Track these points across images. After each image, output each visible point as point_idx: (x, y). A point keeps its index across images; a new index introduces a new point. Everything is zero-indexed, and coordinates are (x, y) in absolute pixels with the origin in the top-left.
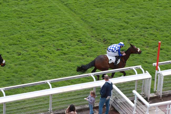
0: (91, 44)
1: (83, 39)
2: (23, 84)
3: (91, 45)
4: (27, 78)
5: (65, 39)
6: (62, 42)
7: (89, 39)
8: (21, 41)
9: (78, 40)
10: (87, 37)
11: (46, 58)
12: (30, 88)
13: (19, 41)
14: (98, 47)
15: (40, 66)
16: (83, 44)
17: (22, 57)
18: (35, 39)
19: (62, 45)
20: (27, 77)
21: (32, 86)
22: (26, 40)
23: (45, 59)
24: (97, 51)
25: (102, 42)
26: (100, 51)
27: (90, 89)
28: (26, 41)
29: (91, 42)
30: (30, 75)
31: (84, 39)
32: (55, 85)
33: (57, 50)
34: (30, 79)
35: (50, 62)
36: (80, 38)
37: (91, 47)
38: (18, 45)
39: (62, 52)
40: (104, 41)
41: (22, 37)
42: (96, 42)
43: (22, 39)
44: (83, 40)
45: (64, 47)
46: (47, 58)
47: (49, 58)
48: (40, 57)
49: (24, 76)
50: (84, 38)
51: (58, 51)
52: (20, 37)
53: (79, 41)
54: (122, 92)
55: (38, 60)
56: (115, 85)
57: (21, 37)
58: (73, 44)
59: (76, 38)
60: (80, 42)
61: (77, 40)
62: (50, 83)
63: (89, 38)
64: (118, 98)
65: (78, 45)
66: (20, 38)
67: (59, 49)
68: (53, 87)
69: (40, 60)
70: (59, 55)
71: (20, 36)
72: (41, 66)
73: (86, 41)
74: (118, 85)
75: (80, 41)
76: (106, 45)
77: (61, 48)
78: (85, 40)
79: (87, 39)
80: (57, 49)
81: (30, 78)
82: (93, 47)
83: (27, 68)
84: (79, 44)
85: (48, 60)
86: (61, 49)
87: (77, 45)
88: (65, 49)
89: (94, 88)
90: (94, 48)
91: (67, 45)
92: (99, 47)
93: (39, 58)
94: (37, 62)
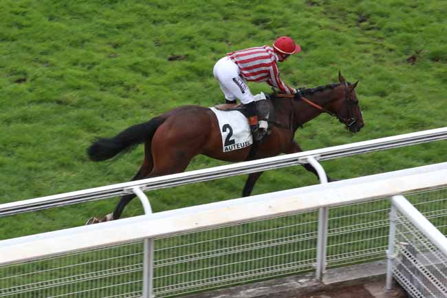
0: (308, 32)
1: (273, 13)
2: (38, 195)
3: (308, 37)
4: (51, 173)
5: (204, 15)
6: (189, 29)
7: (299, 14)
8: (26, 26)
9: (254, 16)
10: (290, 6)
11: (125, 93)
12: (63, 212)
13: (20, 26)
14: (334, 44)
15: (103, 122)
16: (275, 33)
17: (31, 91)
18: (81, 14)
19: (190, 38)
20: (54, 169)
21: (72, 206)
22: (46, 21)
23: (124, 97)
24: (332, 63)
25: (353, 23)
26: (342, 59)
27: (304, 215)
28: (45, 26)
29: (308, 25)
30: (62, 159)
31: (281, 13)
32: (164, 201)
33: (171, 59)
34: (63, 178)
35: (145, 106)
36: (263, 11)
37: (309, 44)
38: (14, 40)
39: (189, 68)
40: (361, 22)
41: (30, 9)
42: (327, 27)
43: (29, 19)
44: (275, 16)
45: (199, 46)
46: (131, 93)
47: (138, 90)
48: (102, 90)
49: (40, 165)
50: (280, 9)
51: (177, 63)
52: (24, 10)
53: (256, 22)
54: (434, 224)
55: (97, 100)
56: (406, 197)
57: (26, 8)
58: (233, 35)
59: (246, 11)
60: (261, 25)
61: (250, 18)
62: (146, 193)
63: (297, 9)
64: (420, 248)
65: (254, 39)
66: (24, 14)
67: (177, 53)
68: (155, 210)
69: (104, 101)
70: (178, 79)
71: (21, 7)
72: (108, 124)
73: (285, 23)
74: (420, 198)
75: (264, 21)
76: (367, 36)
77: (186, 53)
78: (281, 17)
79: (288, 11)
80: (169, 56)
81: (65, 174)
82: (316, 46)
83: (52, 133)
84: (258, 35)
85: (134, 98)
86: (187, 57)
87: (250, 40)
88: (204, 53)
89: (321, 210)
90: (319, 48)
91: (209, 37)
92: (339, 44)
93: (98, 94)
94: (93, 107)
